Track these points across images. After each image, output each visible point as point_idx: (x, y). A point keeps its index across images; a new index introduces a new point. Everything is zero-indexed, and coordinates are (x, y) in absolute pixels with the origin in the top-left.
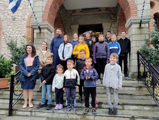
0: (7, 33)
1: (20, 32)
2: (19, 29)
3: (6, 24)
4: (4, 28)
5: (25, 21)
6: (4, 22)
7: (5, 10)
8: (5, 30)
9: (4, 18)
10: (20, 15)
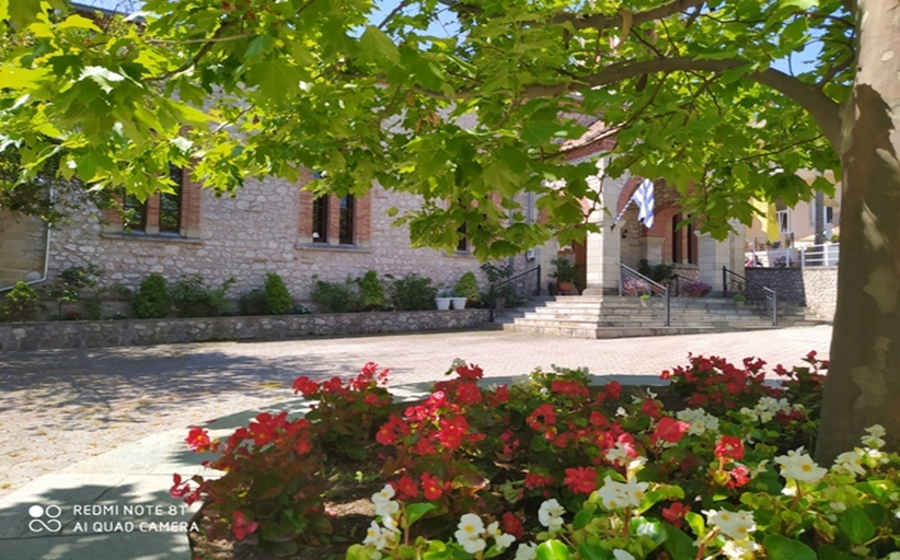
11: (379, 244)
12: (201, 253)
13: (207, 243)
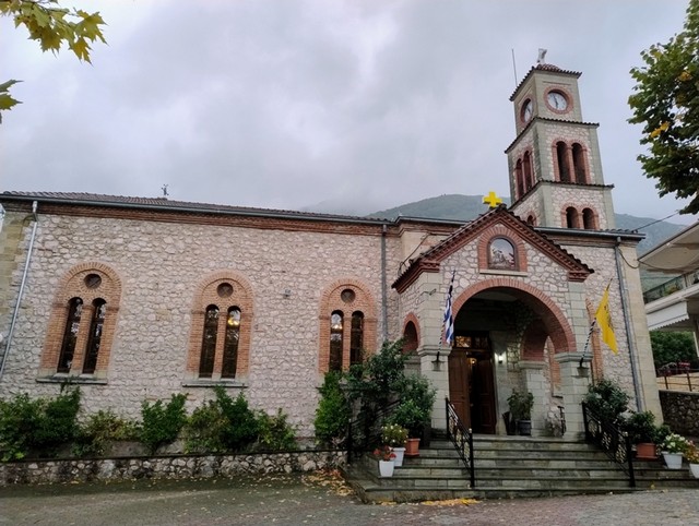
0: (267, 328)
1: (303, 329)
2: (299, 321)
3: (264, 305)
4: (258, 315)
5: (314, 304)
6: (259, 299)
7: (262, 269)
8: (260, 321)
9: (260, 291)
10: (301, 287)
11: (256, 377)
12: (106, 392)
13: (113, 383)
